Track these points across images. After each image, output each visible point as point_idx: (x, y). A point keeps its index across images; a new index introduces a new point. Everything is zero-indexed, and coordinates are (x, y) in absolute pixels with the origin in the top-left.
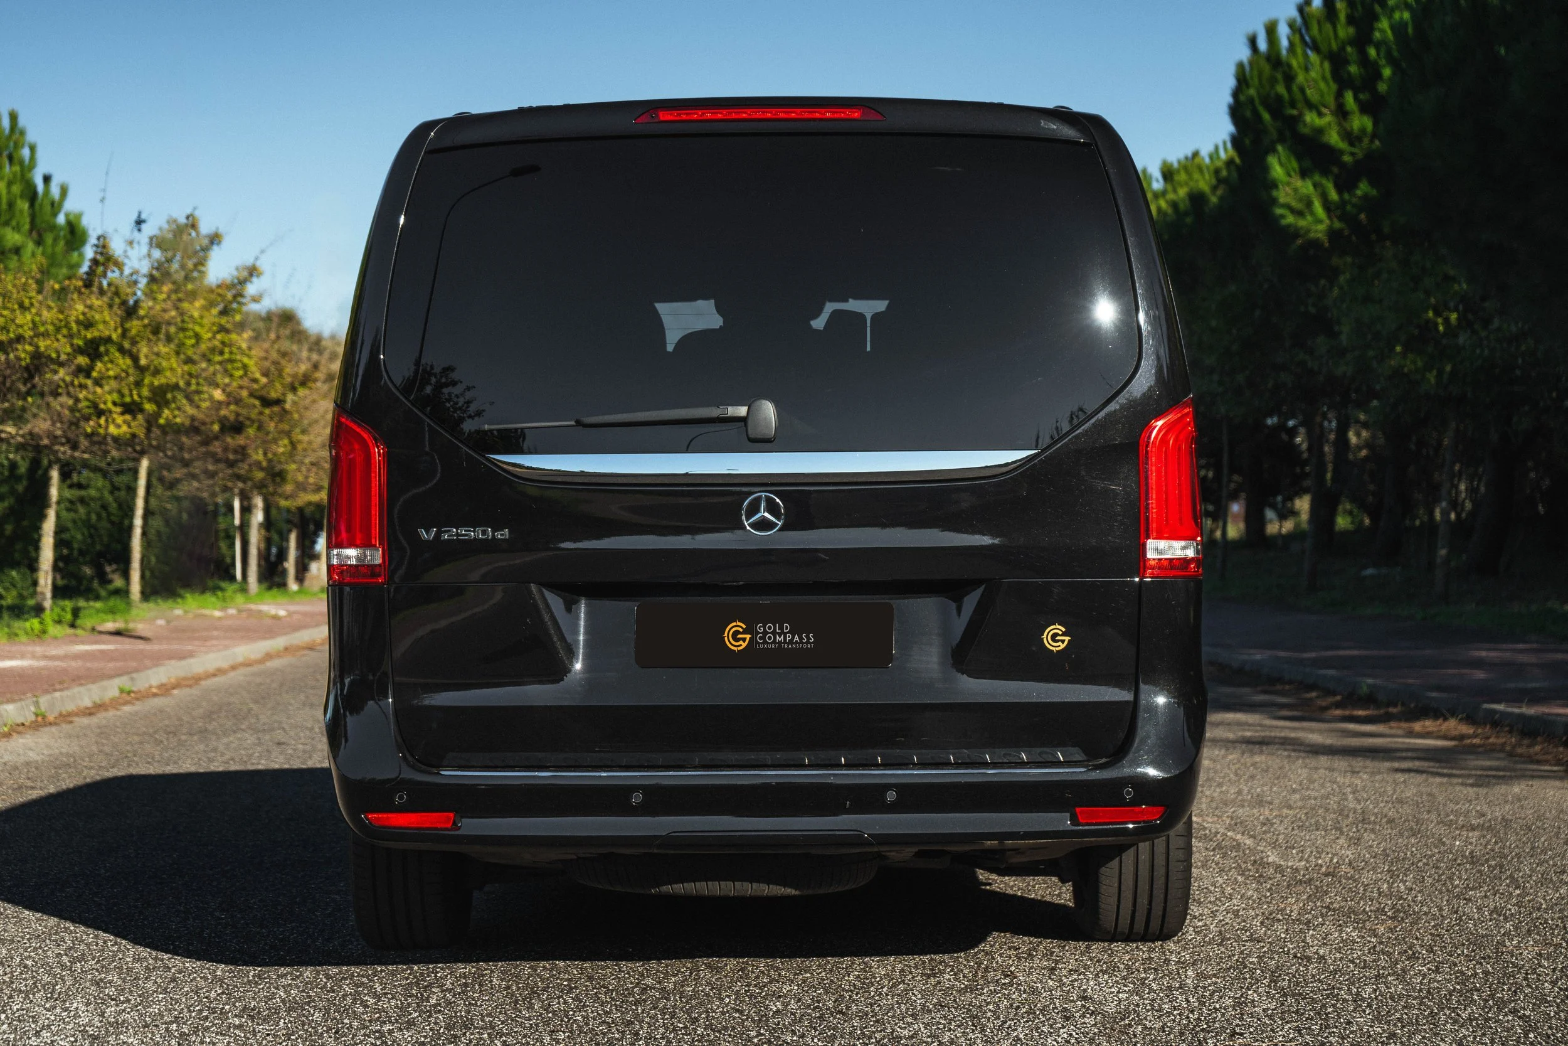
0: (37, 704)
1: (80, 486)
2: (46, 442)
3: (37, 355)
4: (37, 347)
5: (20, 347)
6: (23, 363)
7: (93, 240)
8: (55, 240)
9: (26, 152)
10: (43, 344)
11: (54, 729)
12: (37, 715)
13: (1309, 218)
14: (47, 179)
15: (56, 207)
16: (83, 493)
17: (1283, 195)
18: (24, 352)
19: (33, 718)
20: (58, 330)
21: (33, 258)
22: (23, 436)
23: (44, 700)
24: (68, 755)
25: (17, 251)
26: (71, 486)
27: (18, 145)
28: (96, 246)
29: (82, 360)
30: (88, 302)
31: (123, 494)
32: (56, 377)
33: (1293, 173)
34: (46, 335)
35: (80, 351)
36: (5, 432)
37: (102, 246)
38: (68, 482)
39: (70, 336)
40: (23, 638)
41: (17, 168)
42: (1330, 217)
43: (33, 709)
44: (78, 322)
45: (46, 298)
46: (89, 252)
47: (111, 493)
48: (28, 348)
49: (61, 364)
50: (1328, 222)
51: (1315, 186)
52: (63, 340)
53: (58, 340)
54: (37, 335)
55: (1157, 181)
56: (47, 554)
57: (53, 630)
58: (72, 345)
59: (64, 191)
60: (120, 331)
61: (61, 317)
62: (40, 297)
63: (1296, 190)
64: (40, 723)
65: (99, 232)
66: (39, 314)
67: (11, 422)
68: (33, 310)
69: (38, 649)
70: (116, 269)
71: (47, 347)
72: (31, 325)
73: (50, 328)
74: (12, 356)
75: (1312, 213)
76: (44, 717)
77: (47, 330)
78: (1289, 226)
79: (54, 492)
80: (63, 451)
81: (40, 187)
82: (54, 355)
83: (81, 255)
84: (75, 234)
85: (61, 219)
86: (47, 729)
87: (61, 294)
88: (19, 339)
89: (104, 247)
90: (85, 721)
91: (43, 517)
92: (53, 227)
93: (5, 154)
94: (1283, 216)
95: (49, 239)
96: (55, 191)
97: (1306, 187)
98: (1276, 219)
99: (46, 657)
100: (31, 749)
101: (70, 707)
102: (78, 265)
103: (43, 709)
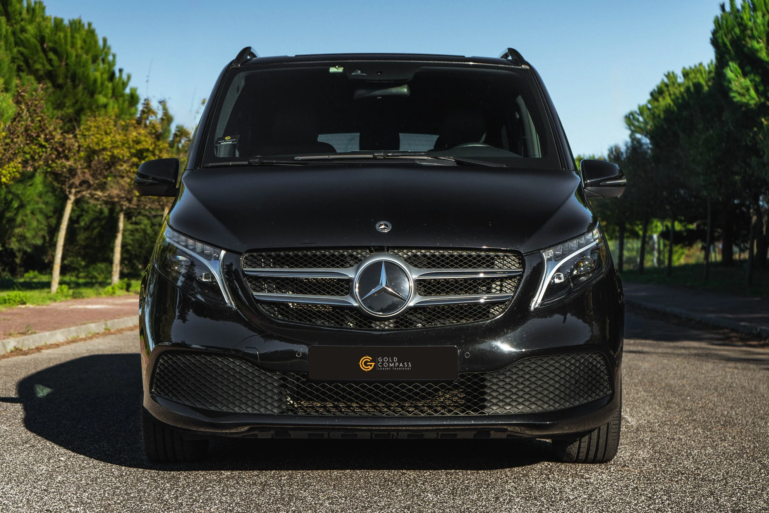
0: (106, 324)
1: (136, 223)
2: (116, 200)
3: (113, 157)
4: (113, 153)
5: (104, 153)
6: (106, 161)
7: (142, 101)
8: (124, 101)
9: (110, 58)
10: (116, 152)
11: (113, 336)
12: (106, 329)
13: (747, 97)
14: (121, 71)
15: (125, 85)
16: (138, 227)
17: (735, 86)
18: (107, 155)
19: (104, 331)
20: (123, 144)
21: (113, 108)
22: (105, 197)
23: (109, 323)
24: (118, 347)
25: (105, 106)
26: (132, 223)
27: (107, 54)
28: (144, 104)
29: (135, 160)
30: (138, 131)
31: (157, 227)
32: (122, 168)
33: (739, 76)
34: (117, 147)
35: (133, 155)
36: (96, 194)
37: (147, 104)
38: (130, 221)
39: (129, 148)
40: (104, 296)
41: (106, 66)
42: (758, 97)
43: (104, 326)
44: (133, 141)
45: (118, 129)
46: (140, 107)
47: (151, 227)
48: (109, 153)
49: (125, 162)
50: (757, 99)
51: (751, 81)
52: (126, 150)
53: (123, 150)
54: (113, 147)
55: (680, 78)
56: (117, 256)
57: (119, 292)
58: (130, 152)
59: (129, 77)
60: (153, 146)
61: (125, 138)
62: (115, 129)
63: (741, 84)
64: (107, 333)
65: (145, 97)
66: (114, 137)
67: (99, 190)
68: (112, 135)
69: (110, 301)
70: (153, 115)
71: (118, 153)
72: (110, 142)
73: (120, 143)
74: (101, 157)
75: (749, 95)
76: (109, 330)
77: (118, 145)
78: (737, 102)
79: (121, 225)
80: (126, 204)
81: (117, 74)
82: (121, 157)
83: (136, 109)
84: (133, 99)
85: (127, 91)
86: (110, 336)
87: (125, 128)
88: (104, 149)
89: (148, 104)
90: (129, 333)
91: (115, 237)
92: (123, 95)
93: (100, 58)
94: (734, 97)
95: (121, 100)
96: (125, 77)
97: (747, 82)
98: (732, 98)
99: (113, 304)
100: (101, 344)
101: (122, 326)
102: (135, 114)
103: (109, 327)
